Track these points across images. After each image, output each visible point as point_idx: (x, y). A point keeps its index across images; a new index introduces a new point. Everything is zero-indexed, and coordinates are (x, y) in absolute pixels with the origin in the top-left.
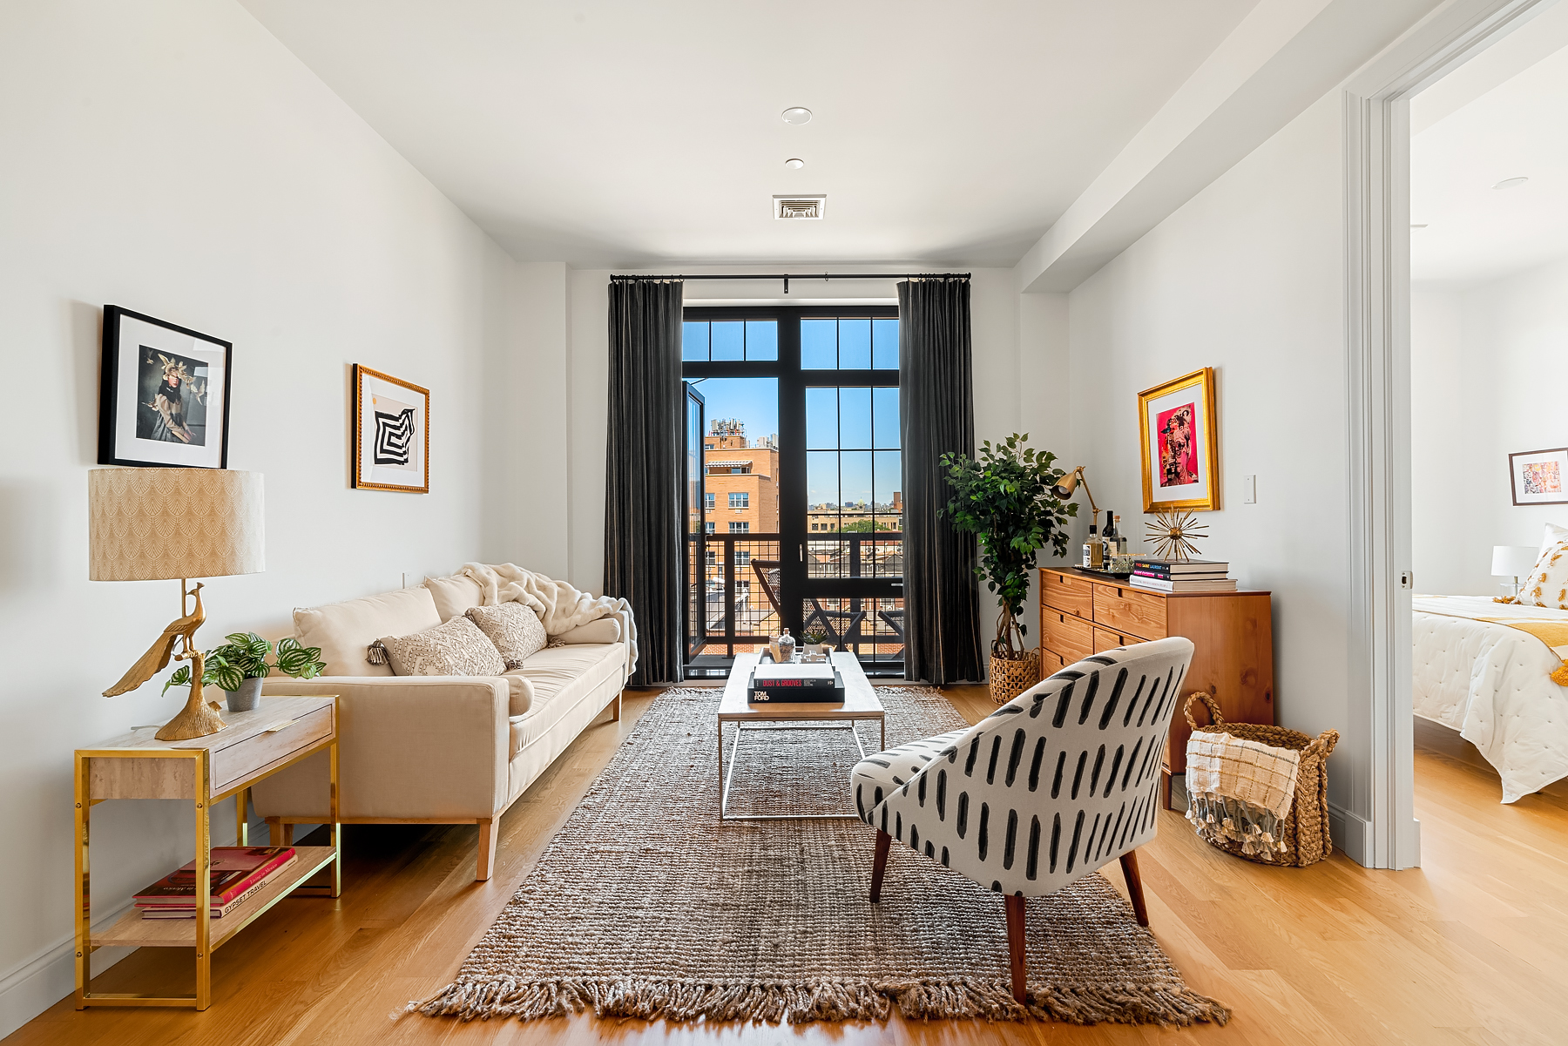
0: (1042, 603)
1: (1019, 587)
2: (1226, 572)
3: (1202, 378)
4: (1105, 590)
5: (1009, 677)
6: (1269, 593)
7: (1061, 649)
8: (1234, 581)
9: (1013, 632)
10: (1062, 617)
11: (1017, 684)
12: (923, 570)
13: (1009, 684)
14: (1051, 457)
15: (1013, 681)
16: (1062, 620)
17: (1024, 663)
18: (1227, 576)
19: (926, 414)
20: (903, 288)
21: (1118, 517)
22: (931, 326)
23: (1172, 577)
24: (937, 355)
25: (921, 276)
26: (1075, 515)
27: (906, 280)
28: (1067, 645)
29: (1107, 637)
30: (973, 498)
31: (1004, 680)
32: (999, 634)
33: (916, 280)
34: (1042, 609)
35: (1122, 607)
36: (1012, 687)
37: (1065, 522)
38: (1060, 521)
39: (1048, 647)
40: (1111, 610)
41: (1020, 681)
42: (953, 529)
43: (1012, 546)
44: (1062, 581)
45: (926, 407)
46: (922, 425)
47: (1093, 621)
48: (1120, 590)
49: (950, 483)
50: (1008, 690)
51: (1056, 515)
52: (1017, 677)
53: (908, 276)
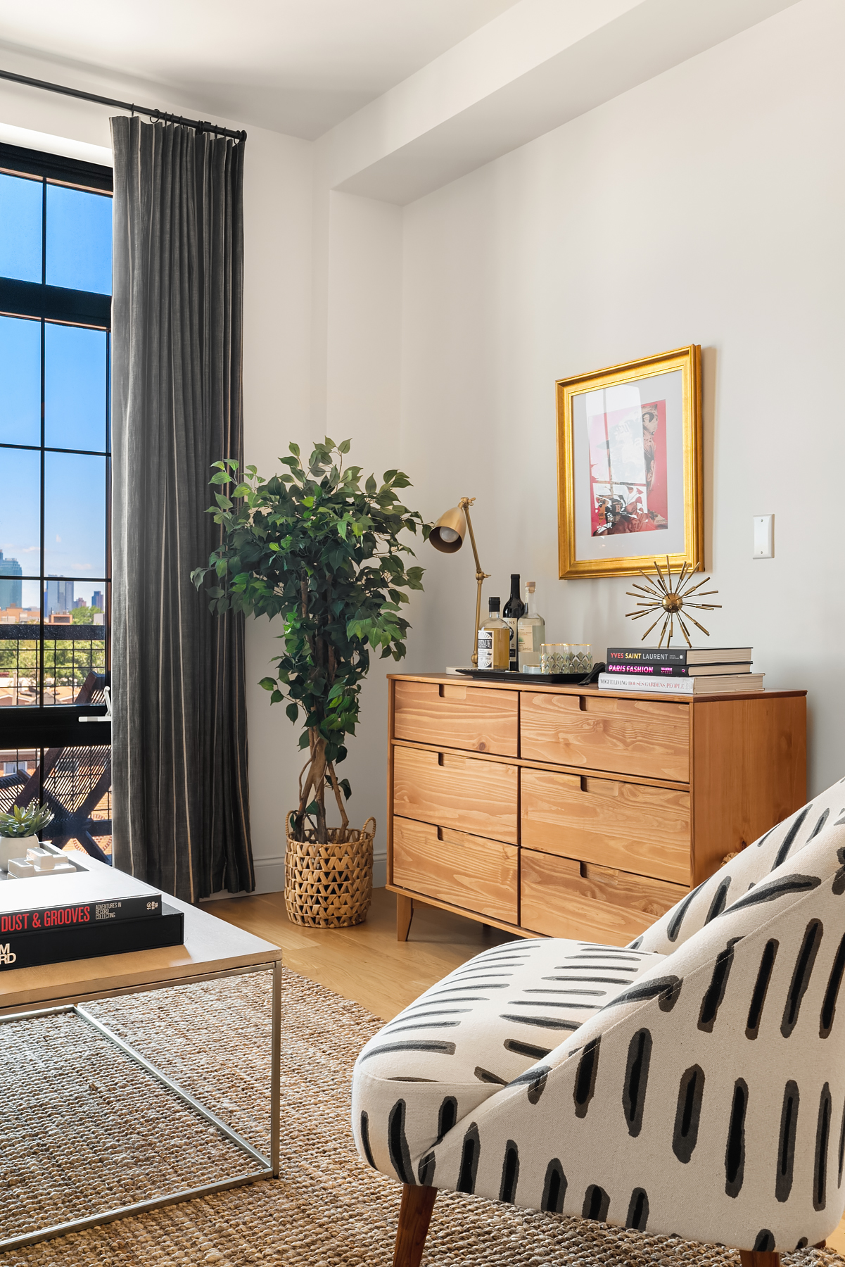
0: (393, 737)
1: (348, 710)
2: (750, 663)
3: (687, 361)
4: (550, 702)
5: (327, 874)
6: (804, 693)
7: (437, 814)
8: (760, 676)
9: (329, 793)
10: (441, 756)
11: (340, 886)
12: (153, 687)
13: (326, 887)
14: (402, 481)
15: (334, 880)
16: (441, 762)
17: (352, 847)
18: (752, 668)
19: (165, 385)
20: (126, 131)
21: (532, 585)
22: (177, 217)
23: (691, 671)
24: (186, 275)
25: (156, 114)
26: (420, 587)
27: (128, 114)
28: (455, 805)
29: (552, 781)
30: (274, 547)
31: (319, 880)
32: (304, 800)
33: (145, 119)
34: (393, 746)
35: (587, 727)
36: (333, 892)
37: (405, 599)
38: (396, 596)
39: (406, 812)
40: (561, 735)
41: (347, 879)
42: (211, 609)
43: (349, 634)
44: (441, 694)
45: (165, 372)
46: (155, 405)
47: (519, 757)
48: (582, 699)
49: (217, 519)
50: (326, 899)
51: (391, 586)
52: (341, 873)
53: (132, 108)
